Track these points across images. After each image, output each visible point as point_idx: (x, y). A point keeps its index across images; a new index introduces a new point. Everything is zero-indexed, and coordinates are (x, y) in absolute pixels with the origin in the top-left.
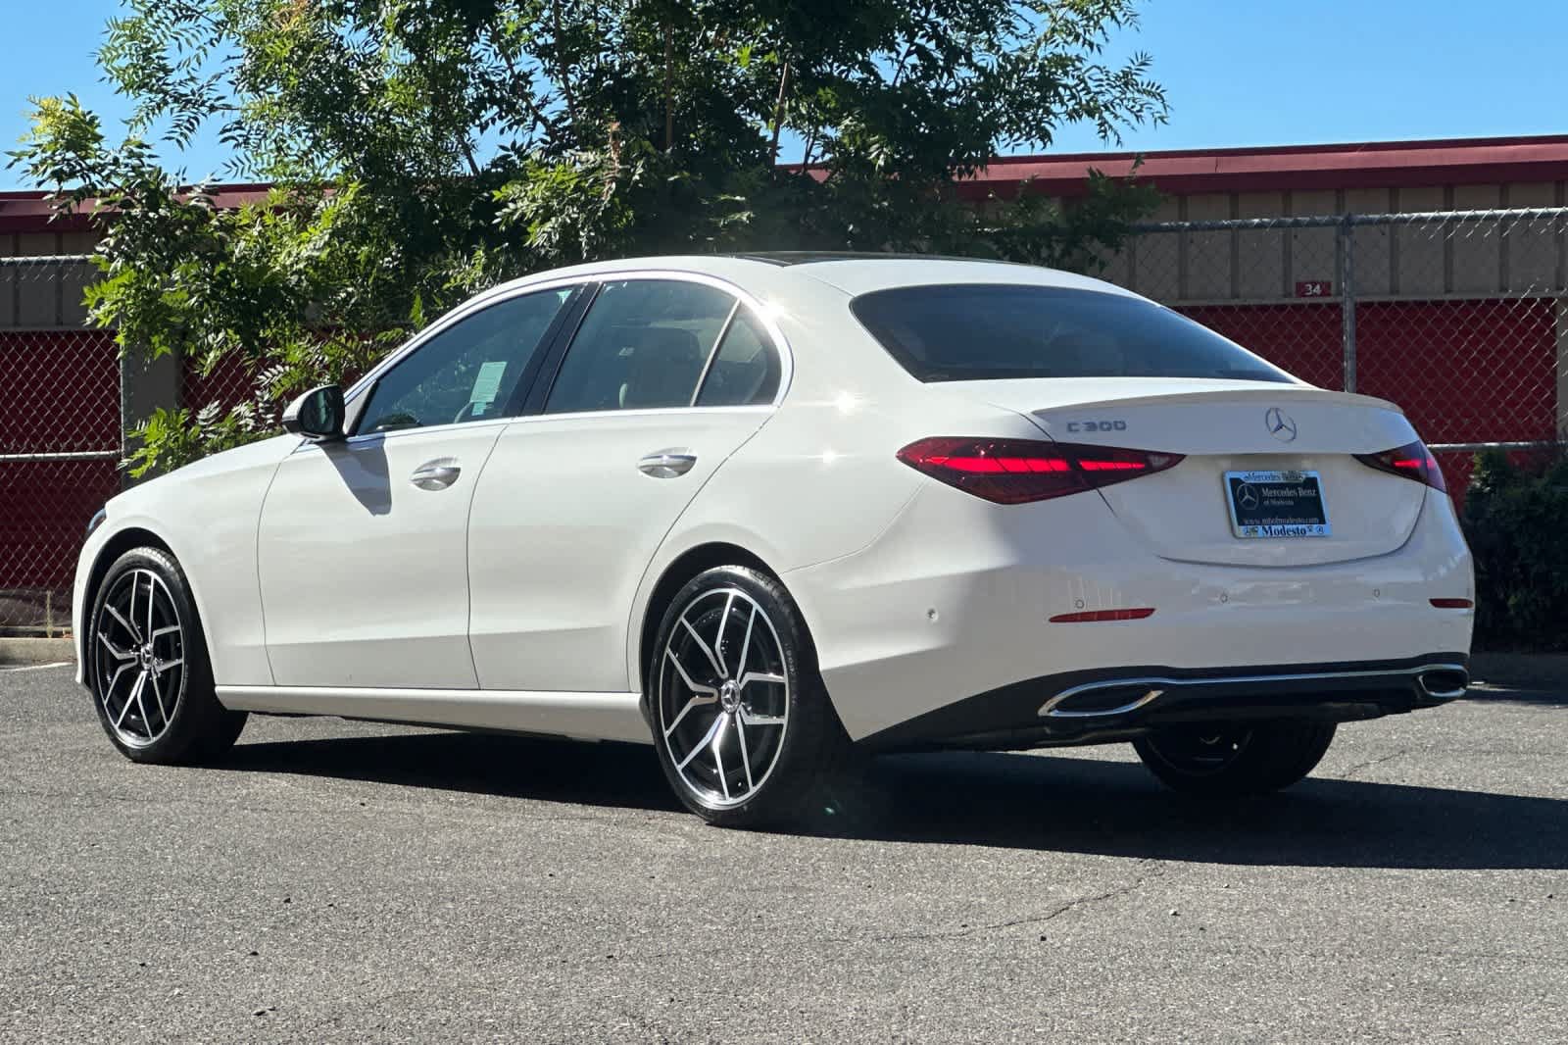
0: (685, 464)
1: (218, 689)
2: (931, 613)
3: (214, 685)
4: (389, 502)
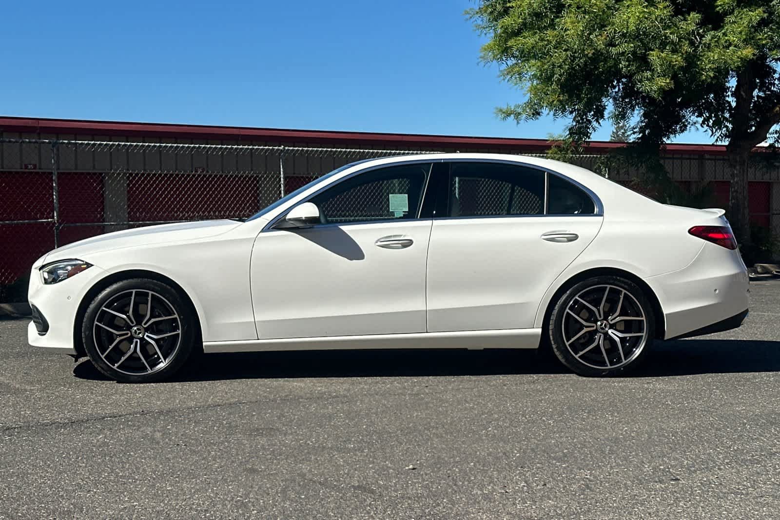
0: (575, 237)
1: (204, 344)
2: (716, 290)
3: (202, 342)
4: (364, 256)
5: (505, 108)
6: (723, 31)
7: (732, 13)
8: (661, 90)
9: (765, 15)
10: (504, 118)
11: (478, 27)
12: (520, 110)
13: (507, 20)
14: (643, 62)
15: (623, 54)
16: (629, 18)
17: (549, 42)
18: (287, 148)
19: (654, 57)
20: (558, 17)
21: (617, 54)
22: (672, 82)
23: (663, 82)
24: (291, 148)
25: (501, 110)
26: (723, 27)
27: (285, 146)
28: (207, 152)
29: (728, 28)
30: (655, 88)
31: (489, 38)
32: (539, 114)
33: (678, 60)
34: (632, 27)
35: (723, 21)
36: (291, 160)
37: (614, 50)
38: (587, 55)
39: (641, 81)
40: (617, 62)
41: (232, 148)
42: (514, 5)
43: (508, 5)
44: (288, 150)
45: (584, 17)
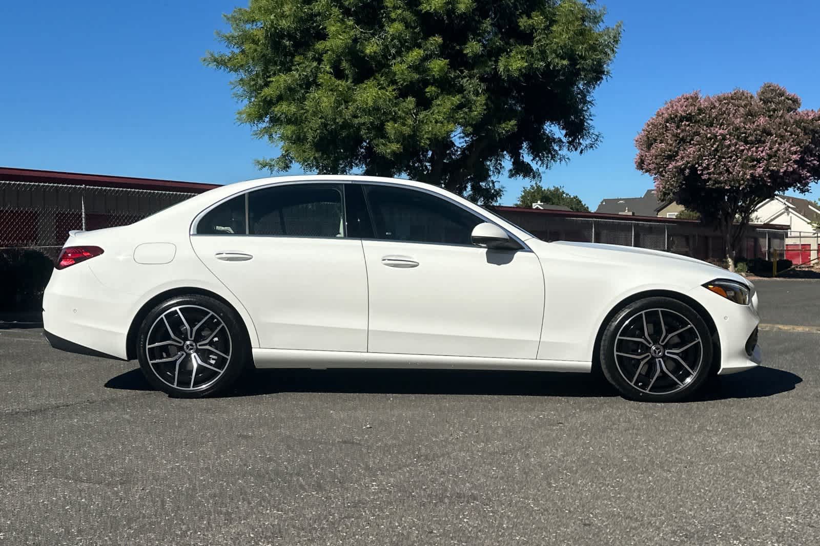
5: (261, 160)
6: (431, 111)
7: (437, 98)
8: (394, 153)
9: (463, 100)
10: (261, 169)
11: (236, 95)
12: (273, 163)
13: (267, 91)
14: (379, 131)
15: (364, 124)
16: (368, 97)
17: (307, 111)
18: (87, 187)
19: (390, 127)
20: (308, 92)
21: (359, 123)
22: (402, 147)
23: (395, 147)
24: (92, 187)
25: (258, 162)
26: (430, 108)
27: (86, 186)
28: (31, 189)
29: (435, 109)
30: (388, 151)
31: (244, 105)
32: (288, 167)
33: (407, 130)
34: (370, 103)
35: (431, 104)
36: (91, 198)
37: (356, 121)
38: (338, 123)
39: (377, 145)
40: (359, 129)
41: (39, 185)
42: (274, 80)
43: (269, 80)
44: (89, 188)
45: (333, 94)
